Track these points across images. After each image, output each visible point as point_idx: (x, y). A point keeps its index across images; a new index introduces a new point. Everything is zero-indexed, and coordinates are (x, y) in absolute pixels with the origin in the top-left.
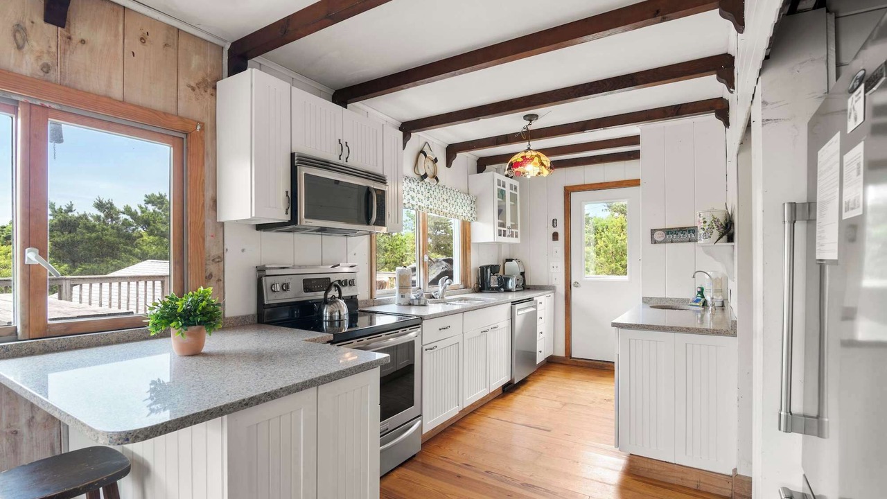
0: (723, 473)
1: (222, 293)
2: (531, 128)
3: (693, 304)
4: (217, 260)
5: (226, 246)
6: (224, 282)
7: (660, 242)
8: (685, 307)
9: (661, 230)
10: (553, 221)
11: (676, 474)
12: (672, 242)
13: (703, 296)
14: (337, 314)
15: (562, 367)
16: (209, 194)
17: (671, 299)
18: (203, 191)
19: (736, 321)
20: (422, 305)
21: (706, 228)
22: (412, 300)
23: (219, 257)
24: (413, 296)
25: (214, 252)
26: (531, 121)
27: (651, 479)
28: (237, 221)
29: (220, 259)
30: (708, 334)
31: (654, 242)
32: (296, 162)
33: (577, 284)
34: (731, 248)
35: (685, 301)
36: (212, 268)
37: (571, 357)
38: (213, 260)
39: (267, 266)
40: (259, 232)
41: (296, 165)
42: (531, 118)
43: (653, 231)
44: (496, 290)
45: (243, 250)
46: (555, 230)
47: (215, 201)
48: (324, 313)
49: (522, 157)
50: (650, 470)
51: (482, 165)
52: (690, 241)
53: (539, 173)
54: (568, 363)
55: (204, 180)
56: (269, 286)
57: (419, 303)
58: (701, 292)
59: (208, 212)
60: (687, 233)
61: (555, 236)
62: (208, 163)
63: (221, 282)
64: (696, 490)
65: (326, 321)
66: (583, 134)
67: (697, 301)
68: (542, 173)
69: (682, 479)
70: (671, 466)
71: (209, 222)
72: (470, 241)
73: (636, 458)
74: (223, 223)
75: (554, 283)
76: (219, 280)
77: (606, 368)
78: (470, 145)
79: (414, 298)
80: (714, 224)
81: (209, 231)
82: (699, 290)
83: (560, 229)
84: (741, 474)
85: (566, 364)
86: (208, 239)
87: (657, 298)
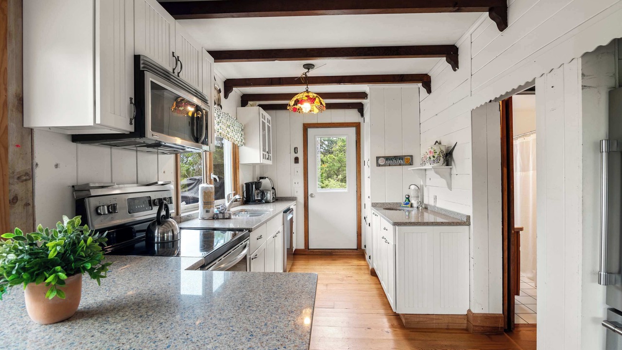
0: (462, 314)
1: (32, 221)
2: (309, 75)
3: (405, 206)
4: (24, 178)
5: (37, 159)
6: (33, 207)
7: (382, 166)
8: (401, 208)
9: (383, 157)
10: (295, 149)
11: (434, 322)
12: (390, 166)
13: (409, 201)
14: (170, 234)
15: (304, 256)
16: (12, 89)
17: (389, 203)
18: (5, 84)
19: (470, 216)
20: (227, 219)
21: (436, 156)
22: (217, 214)
23: (27, 174)
24: (216, 211)
25: (20, 167)
26: (309, 69)
27: (420, 329)
28: (50, 128)
29: (28, 177)
30: (454, 225)
31: (378, 165)
32: (142, 66)
33: (312, 196)
34: (449, 170)
35: (399, 204)
36: (18, 188)
37: (309, 249)
38: (19, 178)
39: (91, 185)
40: (74, 144)
41: (141, 69)
42: (309, 67)
43: (378, 158)
44: (259, 202)
45: (57, 166)
46: (296, 155)
47: (20, 100)
48: (156, 234)
49: (306, 96)
50: (418, 322)
51: (245, 100)
52: (400, 165)
53: (311, 111)
54: (306, 253)
55: (6, 69)
56: (93, 209)
57: (224, 216)
58: (408, 198)
59: (12, 113)
60: (398, 160)
61: (296, 160)
62: (12, 46)
63: (30, 208)
64: (447, 329)
65: (158, 243)
66: (339, 85)
67: (407, 204)
68: (313, 111)
69: (438, 324)
70: (432, 317)
71: (12, 126)
72: (239, 162)
73: (409, 316)
74: (31, 131)
75: (296, 195)
76: (27, 204)
77: (334, 254)
78: (247, 82)
79: (218, 212)
80: (441, 154)
81: (13, 139)
82: (407, 197)
83: (300, 155)
84: (476, 312)
85: (305, 254)
86: (11, 149)
87: (381, 203)
